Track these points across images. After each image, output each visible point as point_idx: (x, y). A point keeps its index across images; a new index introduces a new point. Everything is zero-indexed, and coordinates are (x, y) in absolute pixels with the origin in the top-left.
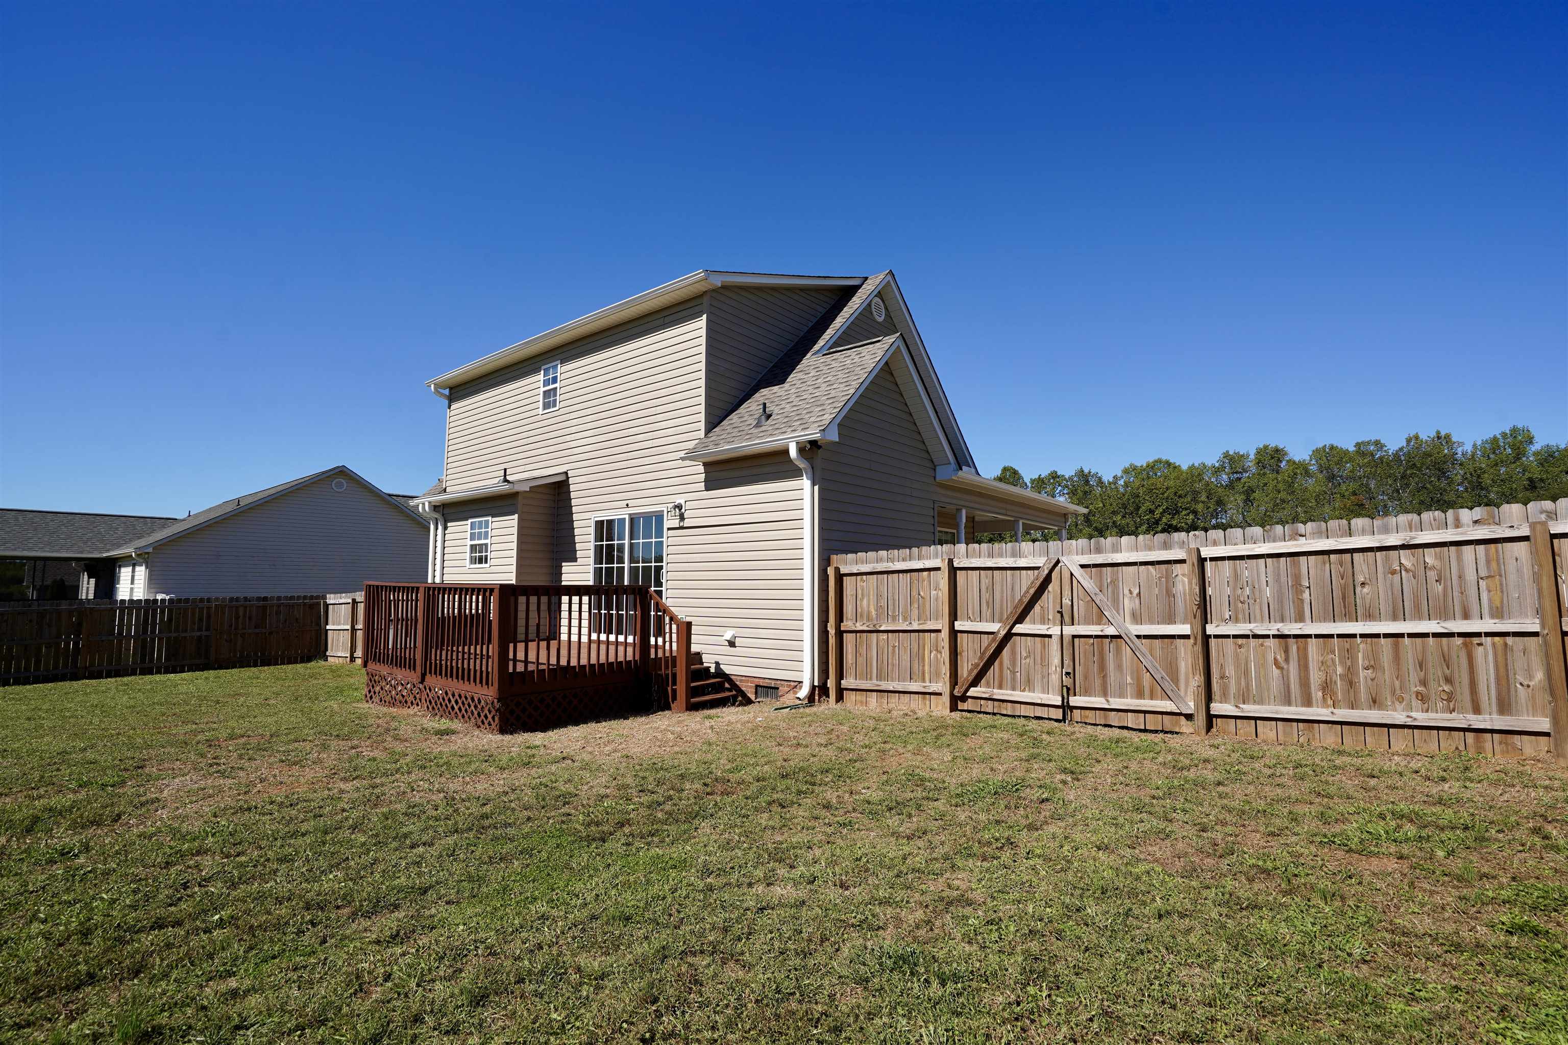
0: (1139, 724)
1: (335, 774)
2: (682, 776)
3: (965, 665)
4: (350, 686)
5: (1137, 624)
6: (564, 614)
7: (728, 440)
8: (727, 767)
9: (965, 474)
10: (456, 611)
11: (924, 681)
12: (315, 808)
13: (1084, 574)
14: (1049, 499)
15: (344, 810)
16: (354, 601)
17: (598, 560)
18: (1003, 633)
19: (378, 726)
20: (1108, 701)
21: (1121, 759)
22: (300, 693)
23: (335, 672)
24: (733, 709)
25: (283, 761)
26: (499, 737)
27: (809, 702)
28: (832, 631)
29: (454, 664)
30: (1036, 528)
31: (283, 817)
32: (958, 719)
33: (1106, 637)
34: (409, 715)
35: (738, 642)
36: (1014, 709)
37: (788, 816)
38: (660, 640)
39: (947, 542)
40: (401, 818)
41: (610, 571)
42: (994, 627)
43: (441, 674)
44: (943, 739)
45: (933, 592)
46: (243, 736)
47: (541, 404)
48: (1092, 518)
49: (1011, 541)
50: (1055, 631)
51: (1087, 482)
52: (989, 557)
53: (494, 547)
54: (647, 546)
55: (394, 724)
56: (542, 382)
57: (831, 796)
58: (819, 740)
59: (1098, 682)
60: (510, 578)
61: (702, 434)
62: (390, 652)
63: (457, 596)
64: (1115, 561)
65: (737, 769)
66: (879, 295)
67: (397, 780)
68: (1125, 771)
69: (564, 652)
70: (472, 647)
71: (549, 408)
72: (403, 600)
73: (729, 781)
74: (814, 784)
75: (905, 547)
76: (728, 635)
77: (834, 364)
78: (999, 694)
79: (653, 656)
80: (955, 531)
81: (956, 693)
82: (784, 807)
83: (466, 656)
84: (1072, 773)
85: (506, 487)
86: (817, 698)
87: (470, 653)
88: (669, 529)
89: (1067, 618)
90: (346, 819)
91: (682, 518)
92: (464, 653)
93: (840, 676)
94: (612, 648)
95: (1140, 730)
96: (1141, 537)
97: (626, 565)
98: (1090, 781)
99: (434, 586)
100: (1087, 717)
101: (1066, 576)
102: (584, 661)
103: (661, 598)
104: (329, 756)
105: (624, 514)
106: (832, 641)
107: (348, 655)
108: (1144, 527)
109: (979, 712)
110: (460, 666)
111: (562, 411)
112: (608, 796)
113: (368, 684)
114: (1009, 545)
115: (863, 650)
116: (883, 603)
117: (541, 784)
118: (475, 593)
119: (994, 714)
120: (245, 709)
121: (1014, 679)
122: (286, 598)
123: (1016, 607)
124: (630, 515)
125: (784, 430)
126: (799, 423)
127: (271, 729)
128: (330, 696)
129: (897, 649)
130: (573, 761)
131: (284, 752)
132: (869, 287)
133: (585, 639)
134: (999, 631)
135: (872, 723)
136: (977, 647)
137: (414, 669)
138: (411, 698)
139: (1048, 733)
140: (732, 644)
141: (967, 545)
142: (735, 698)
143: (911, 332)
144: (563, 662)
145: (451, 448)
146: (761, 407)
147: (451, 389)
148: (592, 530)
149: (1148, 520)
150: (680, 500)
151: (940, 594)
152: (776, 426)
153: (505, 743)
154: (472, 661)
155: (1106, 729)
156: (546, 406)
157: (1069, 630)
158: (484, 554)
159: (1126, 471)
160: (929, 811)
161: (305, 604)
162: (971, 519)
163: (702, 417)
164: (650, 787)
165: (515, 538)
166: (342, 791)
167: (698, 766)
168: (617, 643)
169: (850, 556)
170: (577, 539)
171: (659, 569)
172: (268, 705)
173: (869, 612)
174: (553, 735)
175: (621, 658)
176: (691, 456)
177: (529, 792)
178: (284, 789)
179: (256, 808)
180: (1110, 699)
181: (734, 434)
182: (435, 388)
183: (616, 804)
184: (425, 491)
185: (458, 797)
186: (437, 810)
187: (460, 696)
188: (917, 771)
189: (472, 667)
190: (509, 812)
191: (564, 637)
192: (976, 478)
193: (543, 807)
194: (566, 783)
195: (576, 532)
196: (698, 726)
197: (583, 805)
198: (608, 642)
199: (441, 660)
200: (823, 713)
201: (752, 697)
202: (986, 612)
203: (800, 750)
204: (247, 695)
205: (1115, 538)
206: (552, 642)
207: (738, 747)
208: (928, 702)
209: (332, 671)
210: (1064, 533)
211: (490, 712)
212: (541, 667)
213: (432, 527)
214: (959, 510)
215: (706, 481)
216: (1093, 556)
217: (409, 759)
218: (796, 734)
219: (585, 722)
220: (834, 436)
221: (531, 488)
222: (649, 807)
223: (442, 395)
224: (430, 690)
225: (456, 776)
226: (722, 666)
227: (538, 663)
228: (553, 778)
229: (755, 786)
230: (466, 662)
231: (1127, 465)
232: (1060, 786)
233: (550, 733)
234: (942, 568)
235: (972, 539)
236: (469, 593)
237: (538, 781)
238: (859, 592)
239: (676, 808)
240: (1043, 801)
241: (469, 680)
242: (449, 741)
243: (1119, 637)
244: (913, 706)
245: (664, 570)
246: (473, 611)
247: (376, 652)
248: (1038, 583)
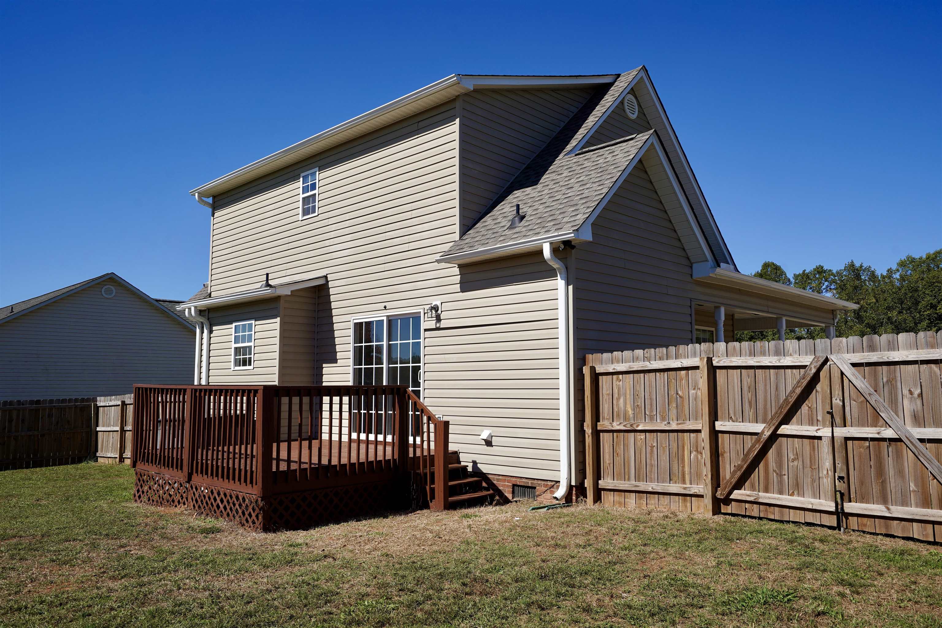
0: (927, 535)
1: (104, 572)
2: (441, 576)
3: (728, 466)
4: (119, 486)
5: (920, 426)
6: (326, 414)
7: (482, 242)
8: (486, 567)
9: (724, 271)
10: (222, 411)
11: (684, 482)
12: (84, 607)
13: (856, 373)
14: (815, 295)
15: (112, 609)
16: (123, 403)
17: (358, 360)
18: (767, 434)
19: (146, 525)
20: (888, 509)
21: (907, 572)
22: (70, 493)
23: (105, 472)
24: (490, 509)
25: (54, 561)
26: (263, 535)
27: (567, 501)
28: (588, 430)
29: (220, 464)
30: (801, 325)
31: (53, 617)
32: (722, 523)
33: (884, 440)
34: (176, 514)
35: (495, 441)
36: (782, 514)
37: (547, 618)
38: (418, 439)
39: (705, 341)
40: (168, 616)
41: (369, 372)
42: (758, 428)
43: (207, 473)
44: (706, 543)
45: (692, 392)
46: (15, 537)
47: (300, 211)
48: (862, 313)
49: (773, 339)
50: (826, 432)
51: (858, 277)
52: (750, 355)
53: (257, 349)
54: (405, 347)
55: (161, 523)
56: (301, 189)
57: (592, 599)
58: (577, 541)
59: (875, 489)
60: (274, 380)
61: (457, 237)
62: (158, 453)
63: (222, 398)
64: (891, 359)
65: (495, 569)
66: (632, 91)
67: (164, 579)
68: (913, 587)
69: (325, 451)
70: (237, 447)
71: (308, 214)
72: (171, 402)
73: (487, 581)
74: (573, 586)
75: (661, 346)
76: (485, 434)
77: (587, 164)
78: (765, 497)
79: (411, 455)
80: (713, 329)
81: (719, 495)
82: (543, 609)
83: (231, 456)
84: (850, 585)
85: (269, 291)
86: (574, 498)
87: (235, 453)
88: (426, 330)
89: (838, 420)
90: (114, 618)
91: (438, 319)
92: (229, 452)
93: (598, 476)
94: (372, 447)
95: (929, 543)
96: (921, 334)
97: (384, 366)
98: (872, 596)
99: (200, 387)
100: (865, 525)
101: (836, 376)
102: (344, 461)
103: (419, 398)
104: (98, 555)
105: (382, 316)
106: (589, 440)
107: (117, 456)
108: (925, 323)
109: (744, 516)
110: (225, 465)
111: (321, 217)
112: (368, 595)
113: (136, 484)
114: (772, 343)
115: (620, 450)
116: (641, 402)
117: (303, 582)
118: (240, 394)
119: (760, 518)
120: (17, 510)
121: (781, 482)
122: (58, 401)
123: (781, 407)
124: (388, 316)
125: (537, 231)
126: (552, 223)
127: (42, 529)
128: (100, 496)
129: (655, 449)
130: (335, 559)
131: (55, 551)
132: (622, 84)
133: (345, 438)
134: (763, 432)
135: (631, 525)
136: (740, 447)
137: (181, 469)
138: (178, 497)
139: (821, 541)
140: (488, 443)
141: (727, 343)
142: (492, 497)
143: (666, 128)
144: (325, 461)
145: (215, 255)
146: (515, 208)
147: (214, 197)
148: (351, 332)
149: (929, 315)
150: (436, 302)
151: (699, 393)
152: (530, 227)
153: (268, 541)
154: (237, 461)
155: (888, 539)
156: (306, 212)
157: (841, 432)
158: (248, 356)
159: (902, 264)
160: (694, 619)
161: (76, 407)
162: (730, 317)
163: (457, 220)
164: (409, 586)
165: (277, 341)
166: (110, 590)
167: (456, 566)
168: (376, 442)
169: (606, 355)
170: (337, 341)
171: (416, 370)
172: (40, 505)
173: (626, 412)
174: (315, 533)
175: (380, 457)
176: (446, 258)
177: (291, 590)
178: (54, 589)
179: (26, 607)
180: (891, 507)
181: (488, 236)
182: (198, 196)
183: (377, 603)
184: (191, 296)
185: (223, 595)
186: (202, 608)
187: (225, 495)
188: (680, 576)
189: (237, 466)
190: (272, 611)
191: (325, 437)
192: (736, 275)
193: (305, 606)
194: (327, 581)
195: (337, 334)
196: (456, 526)
197: (344, 604)
198: (368, 442)
199: (207, 460)
200: (581, 514)
201: (510, 496)
202: (749, 413)
203: (558, 551)
204: (19, 496)
205: (891, 335)
206: (314, 442)
207: (496, 547)
208: (689, 505)
209: (102, 471)
210: (832, 330)
211: (254, 510)
212: (303, 466)
213: (198, 331)
214: (717, 308)
215: (461, 283)
216: (866, 354)
217: (175, 557)
218: (554, 534)
219: (346, 521)
220: (587, 236)
221: (292, 291)
222: (409, 606)
223: (206, 203)
224: (197, 489)
225: (221, 574)
226: (479, 465)
227: (300, 462)
228: (315, 576)
229: (513, 588)
230: (231, 461)
231: (904, 258)
232: (838, 598)
233: (312, 532)
234: (701, 367)
235: (731, 337)
236: (234, 394)
237: (300, 578)
238: (615, 391)
239: (435, 608)
240: (819, 614)
241: (234, 479)
242: (214, 539)
243: (899, 440)
244: (674, 507)
245: (421, 371)
246: (238, 412)
247: (144, 453)
248: (805, 383)
